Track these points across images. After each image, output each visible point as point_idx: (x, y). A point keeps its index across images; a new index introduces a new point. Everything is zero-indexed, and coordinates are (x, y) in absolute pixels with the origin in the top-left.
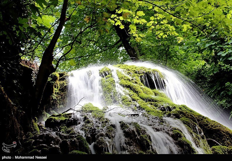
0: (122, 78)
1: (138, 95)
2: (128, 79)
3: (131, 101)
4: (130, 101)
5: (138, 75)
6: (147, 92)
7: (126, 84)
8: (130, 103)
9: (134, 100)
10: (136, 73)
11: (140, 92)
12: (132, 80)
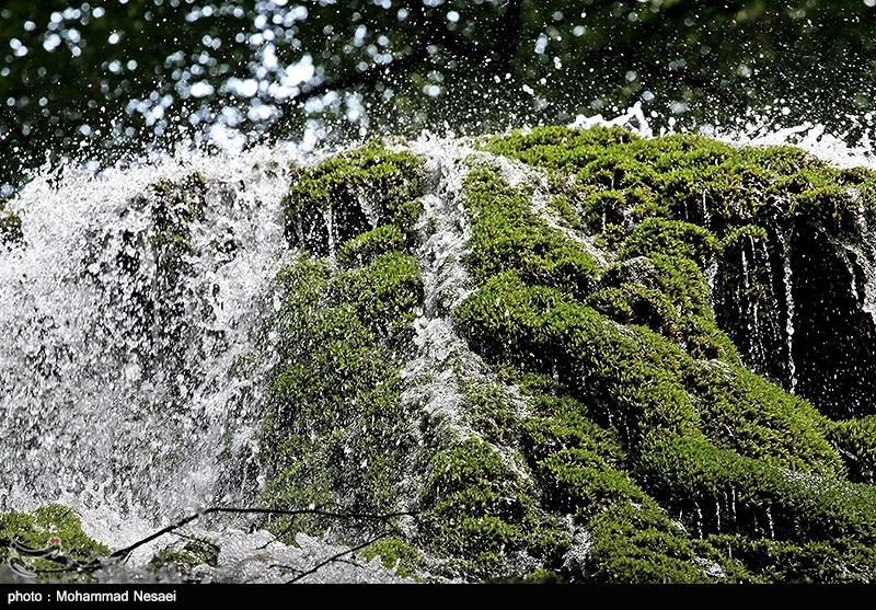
0: (509, 255)
1: (635, 454)
2: (568, 268)
3: (534, 507)
4: (515, 512)
5: (698, 239)
6: (748, 428)
7: (533, 320)
8: (504, 528)
9: (559, 498)
10: (687, 209)
11: (655, 421)
12: (613, 279)
